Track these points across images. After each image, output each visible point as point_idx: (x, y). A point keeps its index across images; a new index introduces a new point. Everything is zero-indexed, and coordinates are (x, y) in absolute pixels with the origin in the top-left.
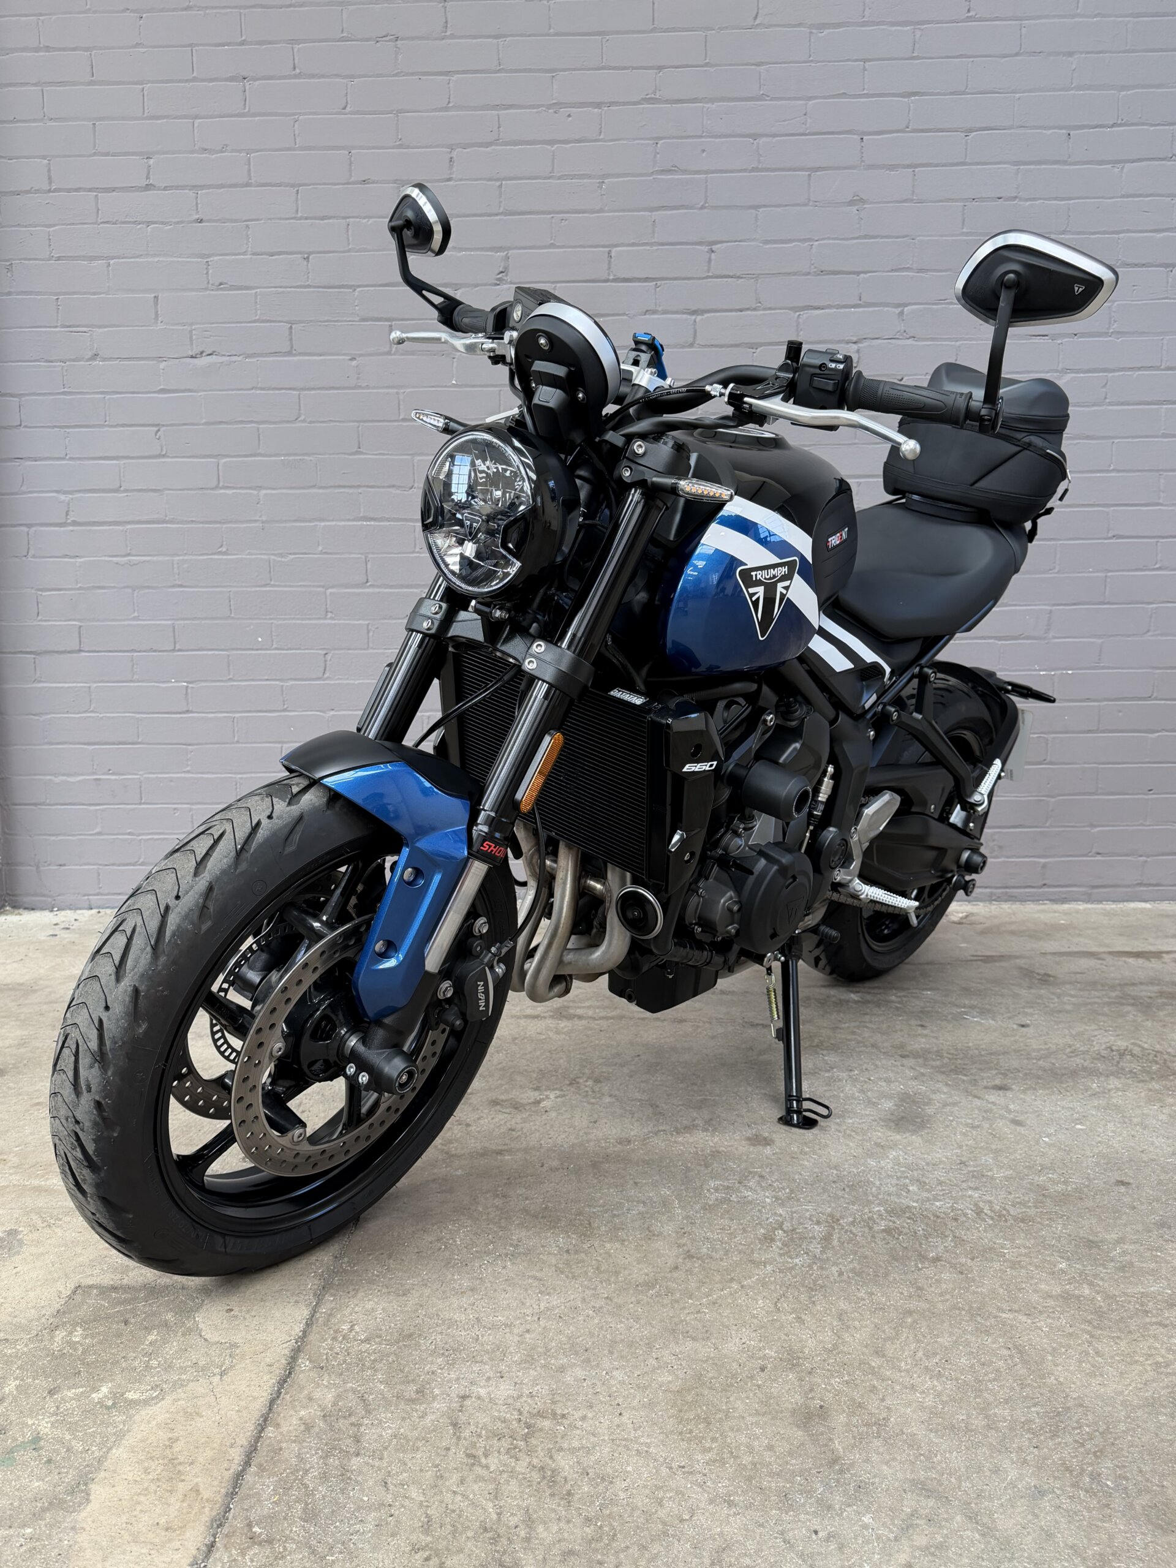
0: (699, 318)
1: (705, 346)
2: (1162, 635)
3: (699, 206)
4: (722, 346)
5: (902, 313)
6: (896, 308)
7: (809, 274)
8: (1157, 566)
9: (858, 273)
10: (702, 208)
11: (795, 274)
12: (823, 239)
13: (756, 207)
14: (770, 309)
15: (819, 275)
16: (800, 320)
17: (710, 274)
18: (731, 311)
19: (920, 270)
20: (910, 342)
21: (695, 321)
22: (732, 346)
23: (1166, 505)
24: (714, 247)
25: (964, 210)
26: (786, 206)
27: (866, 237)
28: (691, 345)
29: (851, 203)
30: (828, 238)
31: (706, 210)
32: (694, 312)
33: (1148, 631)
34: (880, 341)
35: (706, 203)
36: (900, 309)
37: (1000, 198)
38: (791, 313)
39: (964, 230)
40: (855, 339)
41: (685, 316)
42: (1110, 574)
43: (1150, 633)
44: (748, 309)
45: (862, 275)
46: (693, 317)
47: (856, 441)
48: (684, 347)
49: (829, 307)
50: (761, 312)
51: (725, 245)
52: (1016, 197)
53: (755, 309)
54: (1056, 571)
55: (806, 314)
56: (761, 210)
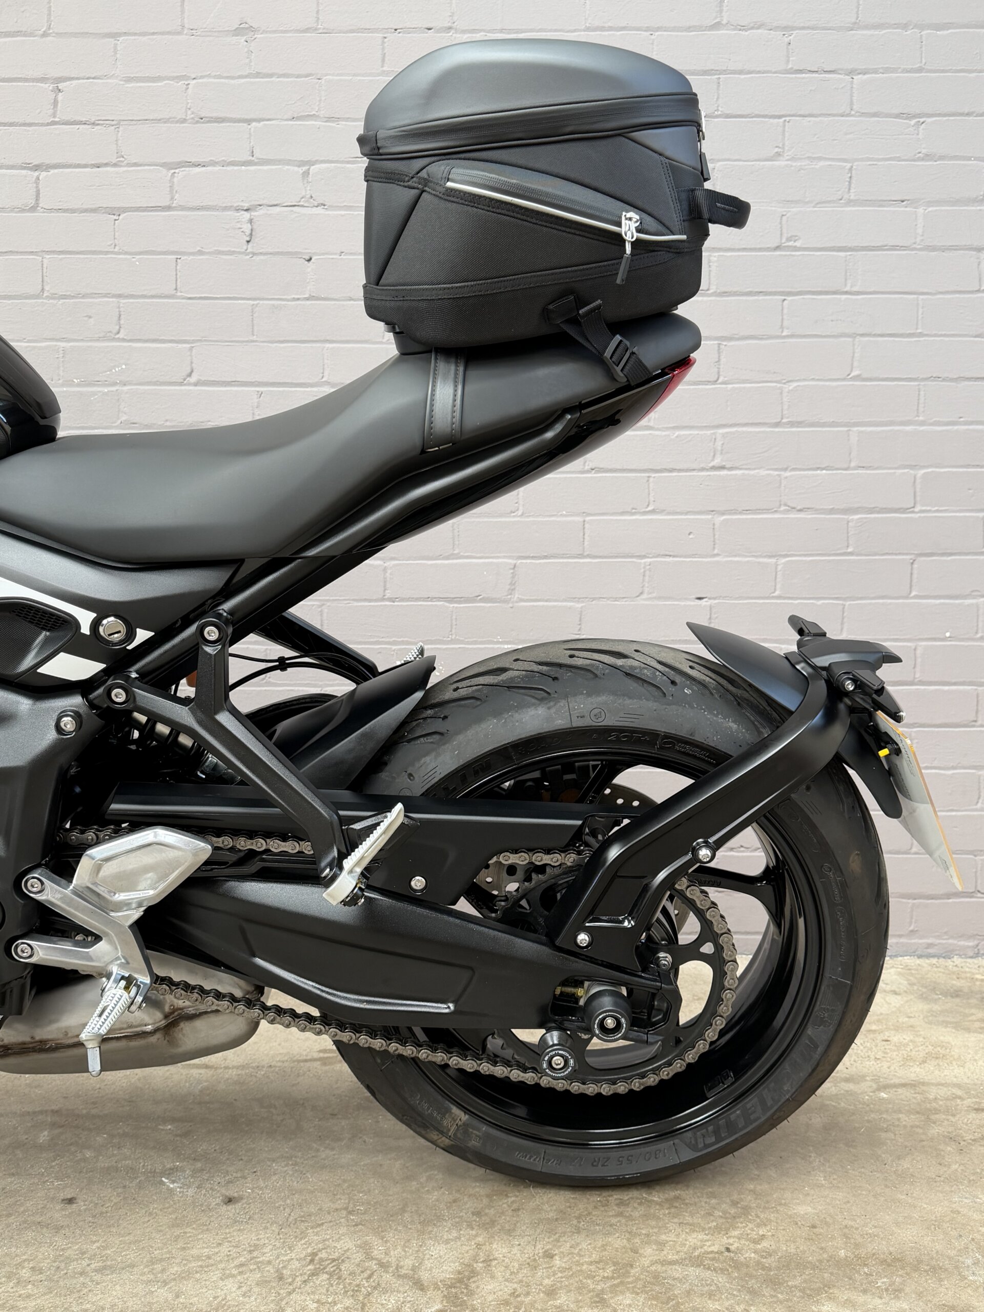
0: (43, 174)
1: (51, 210)
2: (659, 598)
3: (41, 32)
4: (73, 211)
5: (306, 174)
6: (299, 166)
7: (184, 121)
8: (650, 508)
9: (249, 121)
10: (45, 35)
11: (167, 121)
12: (202, 77)
13: (115, 35)
14: (135, 165)
15: (197, 122)
16: (175, 180)
17: (57, 119)
18: (85, 166)
19: (329, 119)
20: (320, 210)
21: (38, 178)
22: (86, 211)
23: (658, 429)
24: (61, 86)
25: (383, 43)
26: (153, 34)
27: (258, 75)
28: (33, 209)
29: (238, 32)
30: (209, 76)
31: (49, 38)
32: (37, 168)
33: (642, 593)
34: (278, 209)
35: (49, 28)
36: (305, 168)
37: (430, 29)
38: (164, 171)
39: (385, 69)
40: (246, 205)
41: (24, 172)
42: (588, 519)
43: (644, 596)
44: (106, 165)
45: (254, 124)
46: (36, 174)
47: (255, 338)
48: (23, 211)
49: (213, 163)
50: (125, 169)
51: (75, 82)
52: (450, 28)
53: (115, 165)
54: (520, 513)
55: (181, 173)
56: (121, 39)
